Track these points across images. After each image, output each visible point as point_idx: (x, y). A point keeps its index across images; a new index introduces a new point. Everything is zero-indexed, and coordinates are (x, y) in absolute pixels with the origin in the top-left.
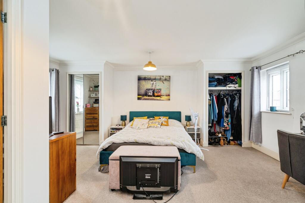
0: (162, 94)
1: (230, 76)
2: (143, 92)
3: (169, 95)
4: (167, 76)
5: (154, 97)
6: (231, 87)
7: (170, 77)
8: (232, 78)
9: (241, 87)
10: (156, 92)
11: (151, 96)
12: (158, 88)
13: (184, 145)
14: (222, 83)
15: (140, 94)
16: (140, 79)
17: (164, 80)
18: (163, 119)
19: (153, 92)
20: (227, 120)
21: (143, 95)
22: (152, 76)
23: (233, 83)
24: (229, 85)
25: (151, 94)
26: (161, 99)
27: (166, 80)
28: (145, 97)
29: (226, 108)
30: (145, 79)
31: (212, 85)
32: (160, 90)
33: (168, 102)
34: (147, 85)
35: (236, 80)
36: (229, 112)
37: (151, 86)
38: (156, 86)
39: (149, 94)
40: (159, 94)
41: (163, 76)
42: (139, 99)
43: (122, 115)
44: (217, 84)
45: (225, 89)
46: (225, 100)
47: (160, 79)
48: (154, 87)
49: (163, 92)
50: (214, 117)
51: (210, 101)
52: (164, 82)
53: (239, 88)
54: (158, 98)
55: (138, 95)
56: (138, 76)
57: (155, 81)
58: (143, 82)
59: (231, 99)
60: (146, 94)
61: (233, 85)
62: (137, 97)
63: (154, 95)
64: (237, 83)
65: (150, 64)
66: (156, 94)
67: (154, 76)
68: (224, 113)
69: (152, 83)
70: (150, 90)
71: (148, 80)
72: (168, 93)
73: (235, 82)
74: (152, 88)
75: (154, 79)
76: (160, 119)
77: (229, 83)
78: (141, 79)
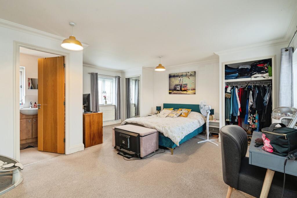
0: (188, 89)
1: (259, 64)
2: (172, 87)
3: (194, 89)
4: (192, 72)
5: (181, 92)
6: (258, 77)
7: (195, 72)
8: (259, 66)
9: (271, 76)
10: (183, 87)
11: (179, 91)
12: (184, 83)
13: (163, 130)
14: (245, 74)
15: (171, 89)
16: (170, 76)
17: (189, 76)
18: (184, 111)
19: (181, 87)
20: (253, 117)
21: (173, 90)
22: (180, 73)
23: (262, 72)
24: (255, 75)
25: (179, 89)
26: (187, 93)
27: (191, 75)
28: (175, 92)
29: (251, 102)
30: (174, 76)
31: (232, 77)
32: (186, 85)
33: (194, 95)
34: (176, 81)
35: (265, 68)
36: (254, 107)
37: (178, 82)
38: (183, 81)
39: (178, 89)
40: (186, 88)
41: (189, 72)
42: (170, 93)
43: (157, 106)
44: (239, 75)
45: (250, 80)
46: (251, 92)
47: (186, 75)
48: (181, 83)
49: (189, 87)
50: (234, 112)
51: (230, 94)
52: (190, 77)
53: (270, 78)
54: (185, 92)
55: (170, 90)
56: (169, 74)
57: (182, 77)
58: (173, 79)
59: (258, 92)
60: (175, 89)
61: (260, 75)
62: (168, 91)
63: (181, 90)
64: (267, 72)
65: (160, 66)
66: (183, 89)
67: (181, 73)
68: (249, 107)
69: (179, 79)
70: (178, 85)
71: (176, 77)
72: (193, 87)
73: (265, 71)
74: (180, 84)
75: (181, 76)
76: (182, 110)
77: (255, 73)
78: (172, 77)
